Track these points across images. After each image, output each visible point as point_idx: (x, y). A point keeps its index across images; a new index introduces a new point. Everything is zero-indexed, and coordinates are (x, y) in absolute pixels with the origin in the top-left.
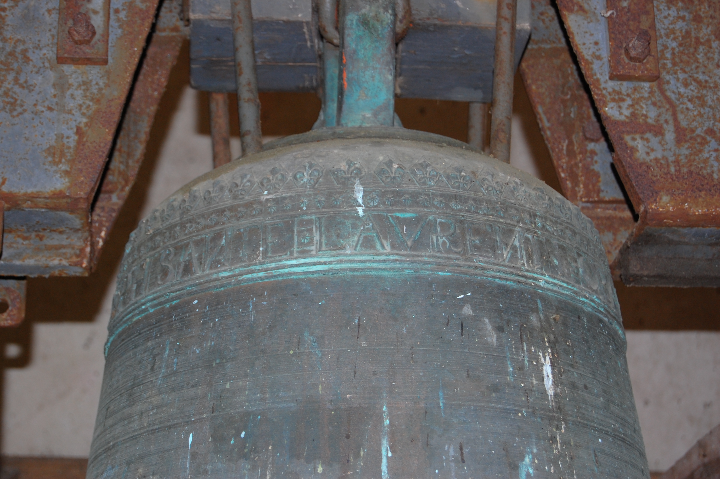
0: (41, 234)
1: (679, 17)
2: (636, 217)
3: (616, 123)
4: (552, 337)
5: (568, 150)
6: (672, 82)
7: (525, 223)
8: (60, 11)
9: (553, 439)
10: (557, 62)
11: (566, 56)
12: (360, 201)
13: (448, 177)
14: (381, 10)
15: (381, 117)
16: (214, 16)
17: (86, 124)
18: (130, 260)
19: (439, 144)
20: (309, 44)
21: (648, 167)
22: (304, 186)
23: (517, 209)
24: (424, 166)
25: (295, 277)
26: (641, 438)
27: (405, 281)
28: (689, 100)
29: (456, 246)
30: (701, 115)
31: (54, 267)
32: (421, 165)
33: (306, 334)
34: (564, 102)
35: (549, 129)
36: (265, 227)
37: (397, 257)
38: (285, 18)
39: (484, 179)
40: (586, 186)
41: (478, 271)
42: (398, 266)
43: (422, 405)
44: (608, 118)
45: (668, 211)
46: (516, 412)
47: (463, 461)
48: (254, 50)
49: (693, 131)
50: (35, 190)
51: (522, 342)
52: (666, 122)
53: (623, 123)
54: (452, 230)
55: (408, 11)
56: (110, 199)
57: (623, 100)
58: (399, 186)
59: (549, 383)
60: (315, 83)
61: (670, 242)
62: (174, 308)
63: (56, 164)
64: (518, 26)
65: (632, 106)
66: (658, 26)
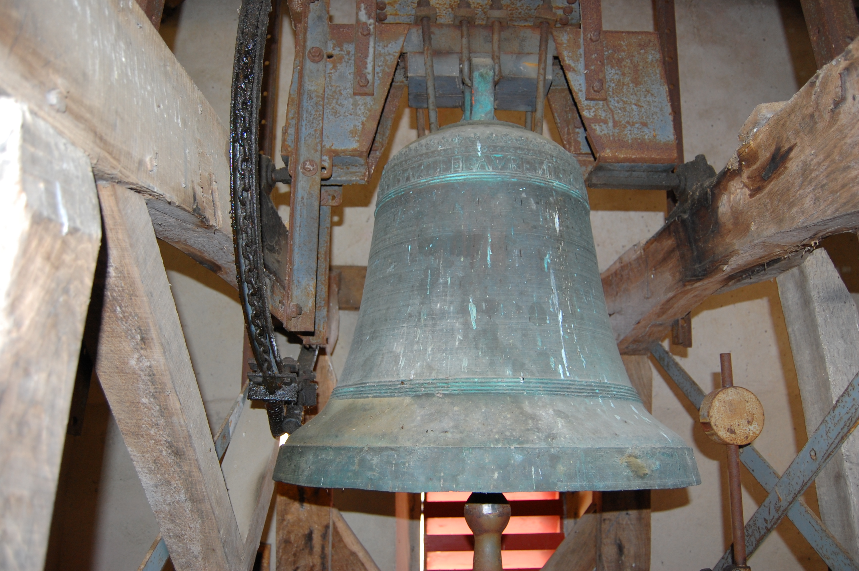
0: (348, 167)
1: (616, 74)
2: (595, 159)
3: (588, 119)
4: (559, 207)
5: (567, 132)
6: (612, 101)
7: (548, 159)
8: (354, 73)
9: (559, 248)
10: (563, 94)
11: (567, 92)
12: (479, 150)
13: (516, 140)
14: (489, 70)
15: (488, 116)
16: (418, 74)
17: (366, 121)
18: (384, 177)
19: (513, 127)
20: (458, 86)
21: (601, 137)
22: (456, 144)
23: (545, 154)
24: (506, 135)
25: (452, 182)
26: (595, 250)
27: (498, 183)
28: (620, 109)
29: (519, 169)
30: (624, 115)
31: (353, 181)
32: (505, 135)
33: (457, 205)
34: (566, 112)
35: (560, 123)
36: (440, 161)
37: (494, 173)
38: (448, 75)
39: (531, 141)
40: (575, 147)
41: (529, 179)
42: (495, 177)
43: (504, 233)
44: (584, 116)
45: (609, 156)
46: (543, 237)
47: (521, 256)
48: (435, 89)
49: (620, 122)
50: (345, 148)
51: (546, 208)
52: (609, 118)
53: (591, 119)
54: (518, 162)
55: (500, 71)
56: (376, 153)
57: (591, 109)
58: (495, 143)
59: (557, 226)
60: (460, 104)
61: (610, 170)
62: (403, 195)
63: (354, 137)
64: (547, 78)
65: (595, 111)
66: (607, 77)
